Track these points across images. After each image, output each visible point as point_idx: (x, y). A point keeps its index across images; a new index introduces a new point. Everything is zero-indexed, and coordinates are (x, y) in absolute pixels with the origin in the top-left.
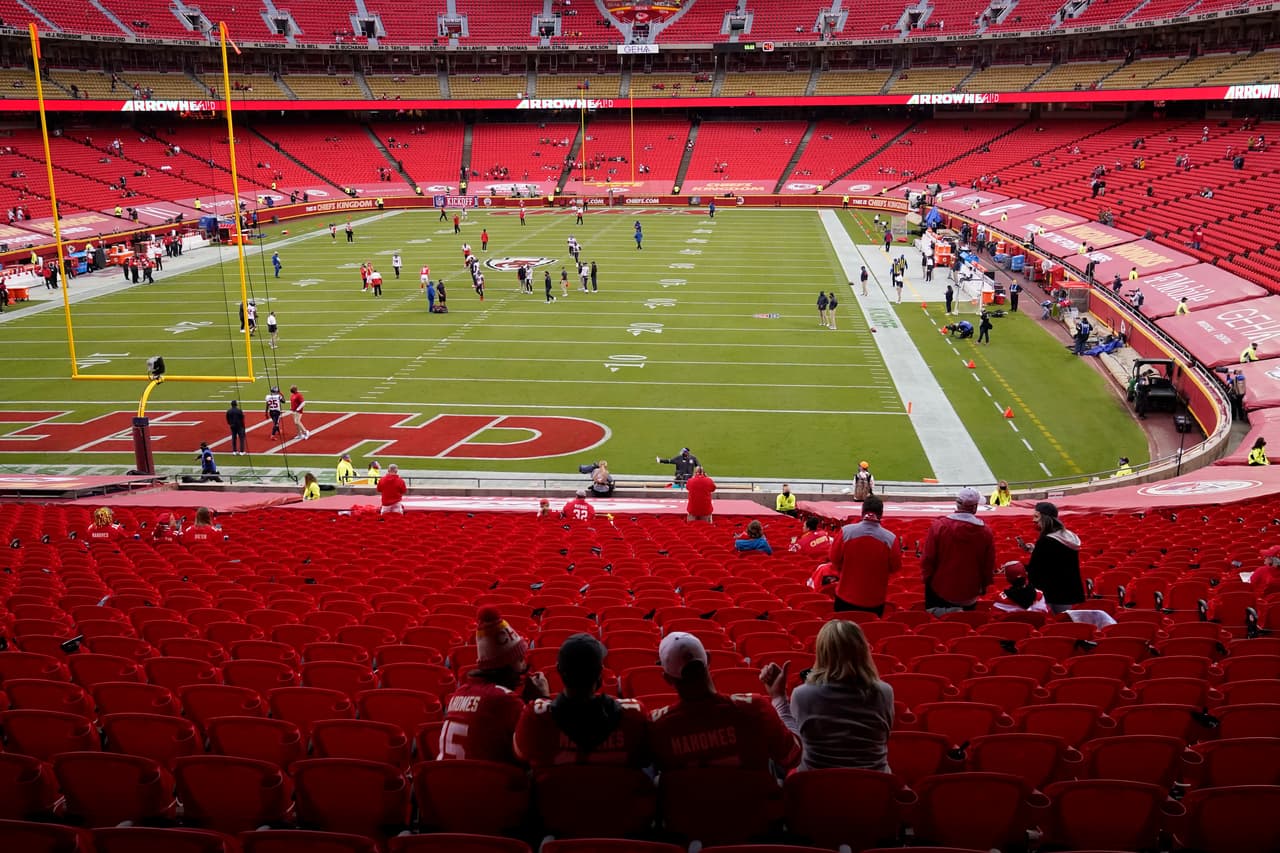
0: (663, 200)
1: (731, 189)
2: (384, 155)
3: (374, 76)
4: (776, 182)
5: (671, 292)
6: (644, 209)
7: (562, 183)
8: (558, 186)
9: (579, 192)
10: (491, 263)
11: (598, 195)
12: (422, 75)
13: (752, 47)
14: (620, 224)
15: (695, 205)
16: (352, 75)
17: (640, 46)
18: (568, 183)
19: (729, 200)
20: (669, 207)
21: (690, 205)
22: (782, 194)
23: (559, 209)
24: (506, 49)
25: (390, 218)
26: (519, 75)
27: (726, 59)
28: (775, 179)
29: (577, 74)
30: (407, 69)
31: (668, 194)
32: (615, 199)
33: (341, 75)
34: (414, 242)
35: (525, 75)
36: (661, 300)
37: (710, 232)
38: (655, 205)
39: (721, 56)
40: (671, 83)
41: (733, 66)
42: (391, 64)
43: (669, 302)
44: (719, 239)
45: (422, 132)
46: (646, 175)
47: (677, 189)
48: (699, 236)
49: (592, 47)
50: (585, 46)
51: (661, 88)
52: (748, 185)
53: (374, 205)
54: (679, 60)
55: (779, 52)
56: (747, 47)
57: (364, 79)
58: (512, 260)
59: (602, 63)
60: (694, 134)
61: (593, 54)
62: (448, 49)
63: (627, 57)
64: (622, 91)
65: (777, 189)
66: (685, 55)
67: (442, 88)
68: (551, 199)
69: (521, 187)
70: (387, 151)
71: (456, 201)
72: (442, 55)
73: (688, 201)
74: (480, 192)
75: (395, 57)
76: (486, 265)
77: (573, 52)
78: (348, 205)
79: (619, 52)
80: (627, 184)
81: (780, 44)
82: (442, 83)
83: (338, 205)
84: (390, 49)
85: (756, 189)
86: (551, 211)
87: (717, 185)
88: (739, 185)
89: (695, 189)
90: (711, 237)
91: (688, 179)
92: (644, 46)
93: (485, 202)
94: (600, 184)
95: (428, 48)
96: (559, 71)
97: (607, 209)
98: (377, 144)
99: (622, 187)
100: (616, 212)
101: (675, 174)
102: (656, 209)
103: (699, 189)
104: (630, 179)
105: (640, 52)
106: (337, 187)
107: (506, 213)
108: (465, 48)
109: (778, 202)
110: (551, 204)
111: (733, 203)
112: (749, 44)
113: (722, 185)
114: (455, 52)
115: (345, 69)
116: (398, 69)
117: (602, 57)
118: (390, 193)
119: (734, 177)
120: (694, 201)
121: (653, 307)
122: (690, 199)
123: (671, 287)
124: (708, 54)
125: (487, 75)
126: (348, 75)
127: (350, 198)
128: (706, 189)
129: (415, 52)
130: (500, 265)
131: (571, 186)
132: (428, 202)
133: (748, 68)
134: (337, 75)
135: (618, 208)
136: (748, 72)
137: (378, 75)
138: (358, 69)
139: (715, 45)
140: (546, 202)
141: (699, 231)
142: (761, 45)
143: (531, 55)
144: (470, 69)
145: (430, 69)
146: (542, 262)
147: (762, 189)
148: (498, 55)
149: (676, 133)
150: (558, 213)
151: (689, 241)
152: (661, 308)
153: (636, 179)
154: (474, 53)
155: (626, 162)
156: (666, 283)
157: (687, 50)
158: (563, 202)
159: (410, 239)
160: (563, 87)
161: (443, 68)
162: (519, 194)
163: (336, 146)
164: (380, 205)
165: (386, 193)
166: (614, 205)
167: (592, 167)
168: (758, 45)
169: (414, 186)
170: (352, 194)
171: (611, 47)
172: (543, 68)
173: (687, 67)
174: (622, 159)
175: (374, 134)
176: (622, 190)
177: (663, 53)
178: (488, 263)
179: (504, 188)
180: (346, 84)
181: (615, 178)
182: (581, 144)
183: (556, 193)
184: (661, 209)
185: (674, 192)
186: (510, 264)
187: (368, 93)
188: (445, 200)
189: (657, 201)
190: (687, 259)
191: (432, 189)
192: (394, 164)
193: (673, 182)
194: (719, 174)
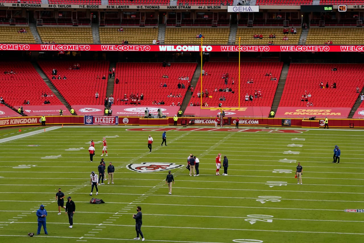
0: (261, 122)
1: (315, 114)
2: (48, 84)
3: (44, 26)
4: (350, 109)
5: (276, 191)
6: (248, 128)
7: (183, 107)
8: (180, 109)
9: (197, 114)
10: (132, 166)
11: (211, 117)
12: (79, 26)
13: (330, 9)
14: (229, 139)
15: (287, 126)
16: (28, 26)
17: (245, 7)
18: (188, 107)
19: (313, 123)
20: (267, 127)
21: (283, 125)
22: (355, 118)
23: (181, 127)
24: (144, 7)
25: (49, 132)
26: (153, 27)
27: (310, 17)
28: (349, 106)
29: (197, 27)
30: (69, 22)
31: (266, 117)
32: (224, 120)
33: (19, 25)
34: (70, 149)
35: (157, 27)
36: (268, 197)
37: (301, 146)
38: (256, 125)
39: (306, 15)
40: (268, 34)
41: (315, 23)
42: (56, 17)
43: (276, 199)
44: (309, 151)
45: (77, 68)
46: (250, 103)
47: (272, 113)
48: (293, 149)
49: (208, 7)
50: (203, 7)
51: (261, 37)
52: (328, 111)
53: (38, 122)
54: (274, 17)
55: (350, 12)
56: (326, 9)
57: (36, 28)
58: (148, 164)
59: (215, 19)
60: (285, 72)
61: (208, 12)
62: (100, 7)
63: (234, 14)
64: (230, 39)
65: (351, 115)
66: (277, 14)
67: (94, 36)
68: (176, 119)
69: (153, 110)
70: (50, 82)
71: (102, 120)
72: (96, 12)
73: (281, 123)
74: (120, 113)
75: (61, 13)
76: (128, 168)
77: (194, 11)
78: (19, 121)
79: (229, 11)
80: (233, 109)
81: (351, 7)
82: (94, 32)
83: (11, 121)
84: (57, 7)
85: (335, 114)
86: (175, 129)
87: (304, 110)
88: (321, 111)
89: (286, 113)
90: (302, 150)
91: (281, 106)
92: (248, 7)
93: (124, 121)
94: (213, 109)
95: (86, 6)
96: (183, 24)
97: (219, 128)
98: (43, 77)
99: (230, 111)
100: (226, 130)
101: (271, 102)
102: (256, 128)
103: (290, 113)
104: (236, 105)
105: (245, 11)
106: (11, 107)
107: (140, 129)
108: (113, 7)
109: (352, 124)
110: (175, 123)
111: (317, 124)
112: (328, 6)
113: (308, 111)
114: (105, 9)
115: (22, 21)
116: (62, 21)
117: (216, 14)
118: (51, 113)
119: (317, 105)
120: (286, 122)
121: (263, 202)
122: (283, 121)
123: (276, 187)
124: (297, 13)
125: (128, 27)
126: (25, 26)
127: (20, 116)
128: (295, 113)
129: (75, 9)
130: (139, 168)
131: (190, 110)
132: (80, 120)
133: (327, 24)
134: (16, 25)
135: (227, 127)
136: (326, 27)
137: (47, 26)
138: (32, 21)
139: (301, 6)
140: (171, 121)
141: (293, 145)
142: (337, 7)
143: (162, 13)
144: (116, 22)
145: (85, 22)
146: (171, 166)
147: (339, 114)
148: (137, 12)
149: (271, 71)
150: (180, 130)
151: (286, 153)
152: (269, 203)
153: (241, 106)
154: (119, 11)
155: (233, 92)
156: (271, 184)
157: (280, 10)
158: (184, 122)
159: (68, 148)
160: (187, 36)
161: (95, 22)
162: (150, 115)
163: (11, 77)
164: (43, 122)
165: (48, 113)
166: (224, 125)
167: (207, 96)
168: (335, 7)
169: (70, 108)
170: (22, 113)
171: (223, 7)
172: (171, 22)
173: (279, 22)
174: (230, 90)
175: (41, 69)
176: (229, 113)
177: (262, 12)
178: (130, 167)
179: (138, 111)
180: (23, 32)
181: (225, 105)
182: (199, 79)
183: (179, 115)
184: (261, 128)
185: (270, 116)
186: (147, 167)
187: (39, 39)
188: (93, 119)
189: (257, 122)
190: (285, 166)
191: (83, 110)
192: (55, 91)
193: (270, 108)
194: (304, 103)
